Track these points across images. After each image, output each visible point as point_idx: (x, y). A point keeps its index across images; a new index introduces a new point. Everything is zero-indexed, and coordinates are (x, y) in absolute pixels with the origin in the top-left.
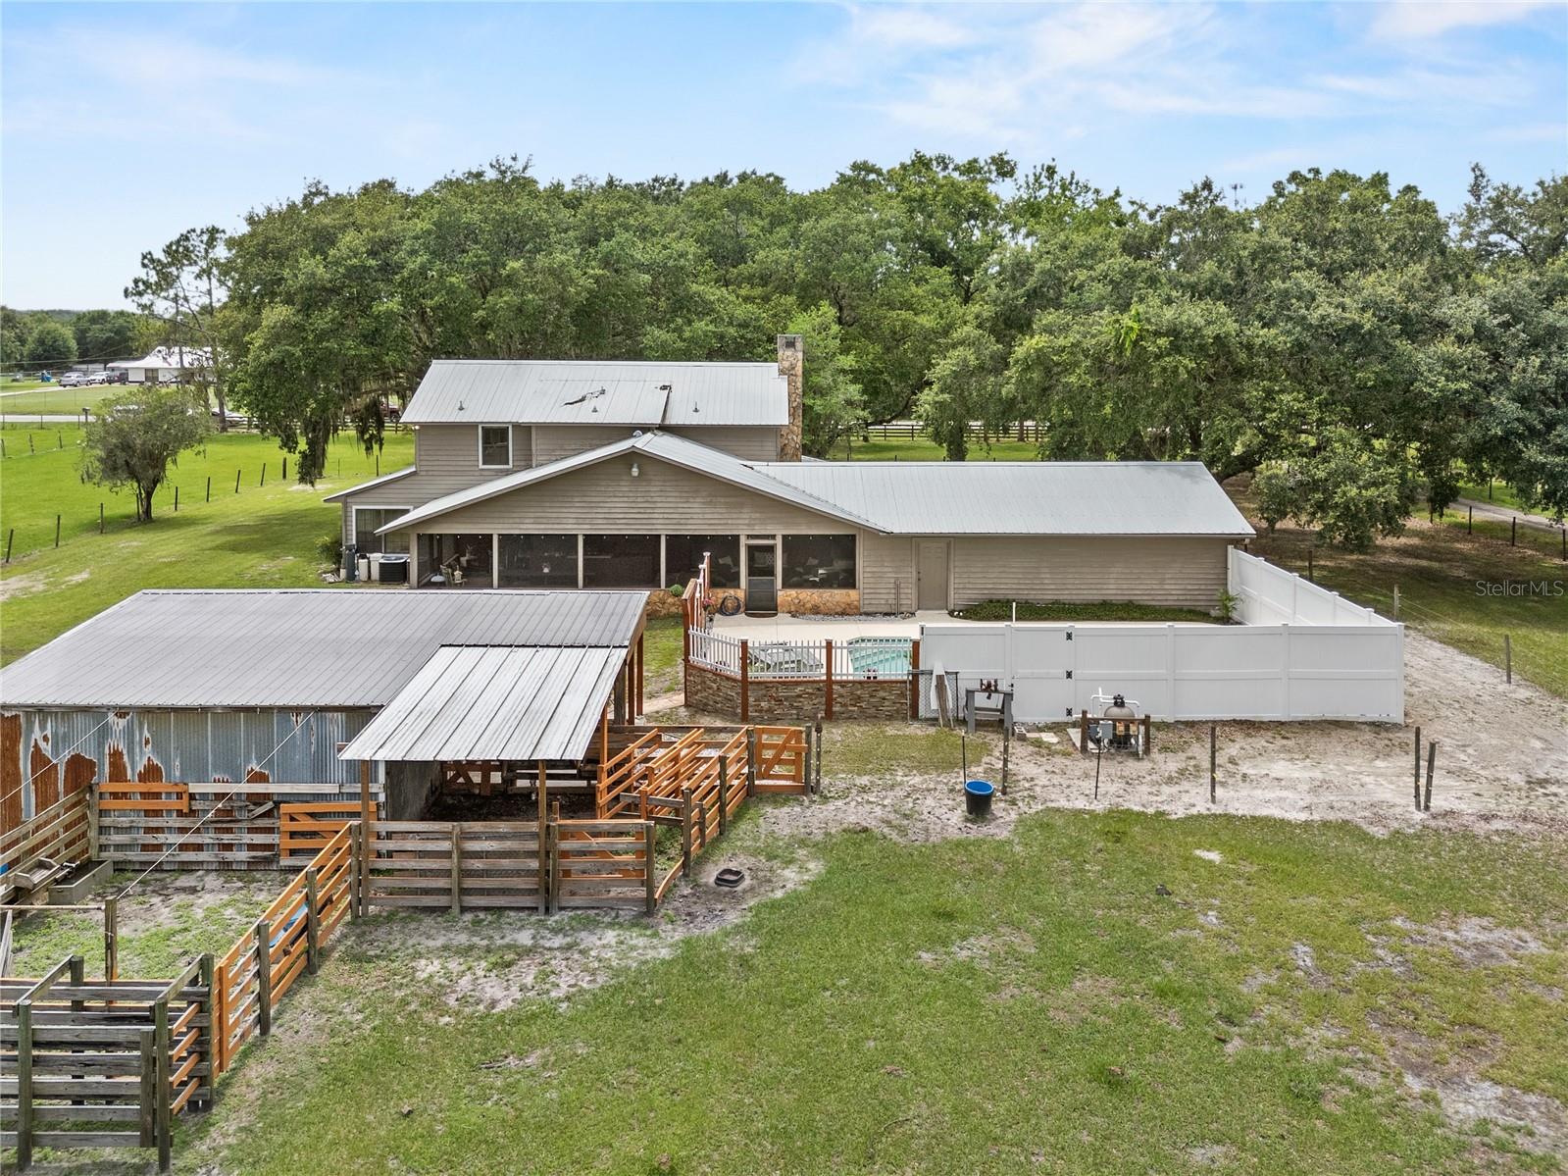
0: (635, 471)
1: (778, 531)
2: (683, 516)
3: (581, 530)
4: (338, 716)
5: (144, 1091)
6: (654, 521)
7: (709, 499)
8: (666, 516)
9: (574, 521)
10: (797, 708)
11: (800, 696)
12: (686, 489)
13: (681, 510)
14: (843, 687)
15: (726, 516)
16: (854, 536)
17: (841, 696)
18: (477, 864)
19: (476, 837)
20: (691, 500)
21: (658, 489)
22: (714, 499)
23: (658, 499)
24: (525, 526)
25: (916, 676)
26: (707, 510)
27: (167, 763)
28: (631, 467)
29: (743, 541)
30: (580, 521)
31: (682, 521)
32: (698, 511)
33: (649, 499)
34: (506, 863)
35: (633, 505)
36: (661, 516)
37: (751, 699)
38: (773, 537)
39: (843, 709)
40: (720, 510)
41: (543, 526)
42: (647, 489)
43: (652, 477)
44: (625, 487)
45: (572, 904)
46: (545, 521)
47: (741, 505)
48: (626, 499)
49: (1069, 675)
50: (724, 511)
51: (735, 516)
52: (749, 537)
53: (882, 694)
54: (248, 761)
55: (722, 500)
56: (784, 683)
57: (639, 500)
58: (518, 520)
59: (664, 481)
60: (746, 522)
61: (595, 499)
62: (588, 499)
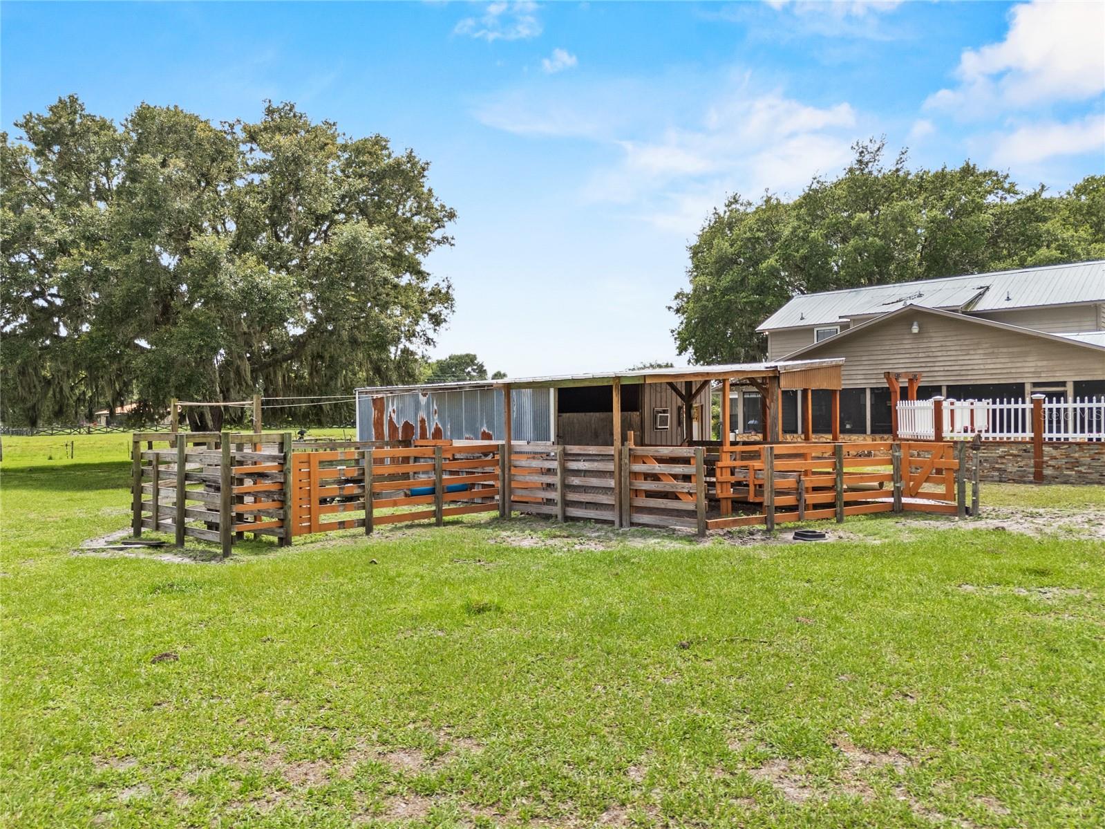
1: (1069, 376)
2: (964, 368)
3: (868, 384)
6: (936, 374)
7: (990, 350)
8: (946, 368)
9: (863, 377)
12: (967, 342)
13: (961, 363)
15: (1009, 365)
20: (972, 352)
21: (938, 344)
22: (996, 350)
23: (940, 354)
26: (989, 361)
27: (444, 425)
28: (912, 325)
29: (1029, 389)
30: (868, 377)
31: (963, 373)
32: (980, 362)
33: (931, 354)
34: (595, 482)
35: (915, 360)
36: (942, 369)
38: (1063, 384)
40: (1003, 360)
42: (929, 345)
43: (933, 333)
44: (907, 344)
47: (1025, 355)
48: (908, 356)
50: (1007, 360)
51: (1019, 365)
52: (1036, 385)
54: (482, 426)
55: (1005, 350)
57: (920, 355)
59: (945, 337)
60: (1032, 370)
61: (879, 357)
62: (875, 357)
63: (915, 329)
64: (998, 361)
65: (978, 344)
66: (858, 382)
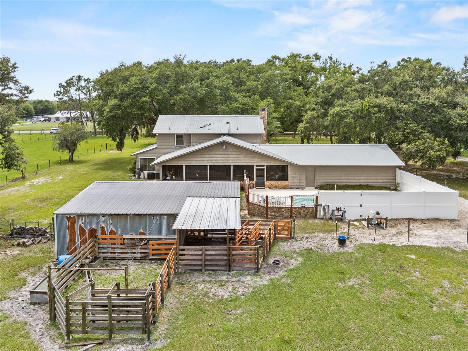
0: (224, 147)
1: (265, 164)
2: (238, 160)
3: (208, 164)
4: (165, 217)
5: (143, 318)
6: (230, 162)
7: (245, 155)
8: (233, 160)
9: (207, 161)
10: (282, 215)
11: (283, 212)
12: (239, 152)
13: (237, 158)
14: (295, 209)
15: (250, 160)
16: (287, 166)
17: (295, 212)
18: (209, 258)
19: (208, 250)
20: (240, 155)
21: (231, 152)
22: (247, 155)
23: (231, 155)
24: (192, 163)
25: (317, 206)
26: (245, 158)
27: (117, 230)
28: (223, 146)
29: (255, 167)
30: (208, 162)
31: (237, 162)
32: (242, 158)
33: (228, 155)
34: (217, 258)
35: (223, 157)
36: (231, 160)
37: (269, 212)
38: (264, 166)
39: (295, 215)
40: (249, 158)
41: (197, 163)
42: (227, 152)
43: (229, 149)
44: (221, 152)
45: (236, 269)
46: (198, 161)
47: (254, 157)
48: (221, 155)
49: (361, 206)
50: (250, 158)
51: (253, 160)
52: (257, 166)
53: (307, 211)
54: (140, 229)
55: (249, 155)
56: (278, 208)
57: (225, 155)
58: (190, 161)
59: (233, 150)
60: (256, 162)
61: (212, 155)
64: (247, 158)
65: (242, 153)
66: (205, 163)
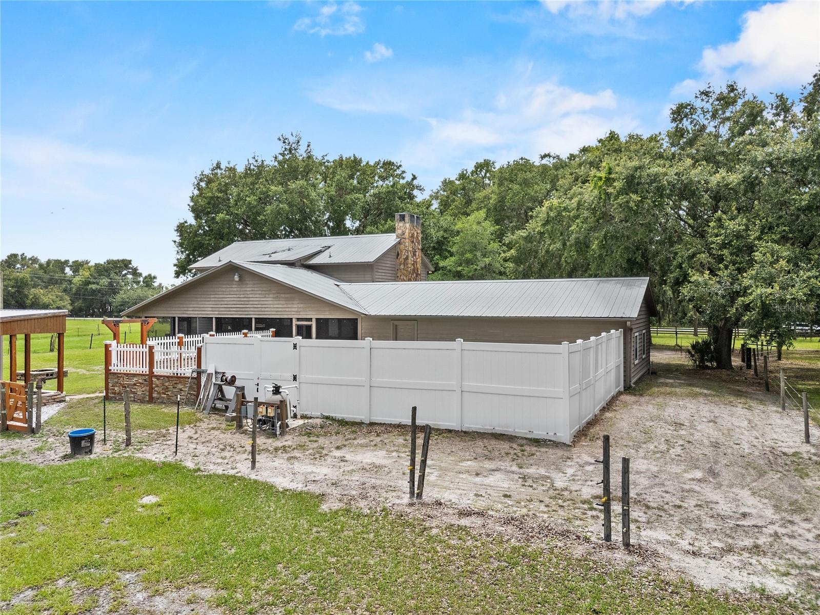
1: (314, 315)
2: (263, 306)
3: (214, 315)
6: (249, 309)
7: (276, 295)
8: (254, 306)
9: (210, 309)
11: (135, 384)
12: (265, 289)
13: (262, 303)
14: (158, 379)
15: (285, 306)
16: (357, 319)
17: (157, 386)
20: (267, 296)
21: (250, 289)
22: (279, 295)
23: (251, 296)
24: (189, 312)
25: (199, 374)
26: (276, 302)
28: (235, 275)
29: (295, 322)
30: (214, 309)
31: (263, 309)
32: (271, 302)
33: (247, 296)
35: (238, 299)
36: (252, 306)
37: (110, 385)
38: (310, 320)
39: (158, 396)
40: (282, 302)
41: (197, 312)
42: (245, 289)
43: (248, 282)
44: (235, 288)
46: (197, 309)
47: (292, 299)
48: (235, 296)
49: (295, 378)
50: (284, 302)
51: (289, 306)
52: (298, 319)
53: (180, 386)
55: (283, 295)
56: (127, 375)
57: (242, 296)
58: (186, 309)
59: (254, 284)
60: (296, 310)
61: (221, 296)
62: (217, 296)
63: (236, 278)
64: (280, 302)
65: (270, 290)
66: (208, 313)
